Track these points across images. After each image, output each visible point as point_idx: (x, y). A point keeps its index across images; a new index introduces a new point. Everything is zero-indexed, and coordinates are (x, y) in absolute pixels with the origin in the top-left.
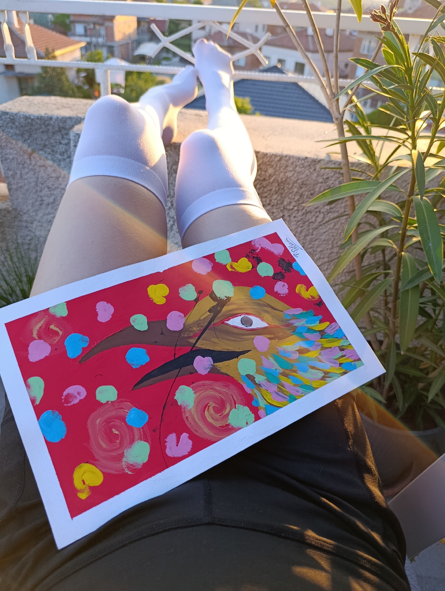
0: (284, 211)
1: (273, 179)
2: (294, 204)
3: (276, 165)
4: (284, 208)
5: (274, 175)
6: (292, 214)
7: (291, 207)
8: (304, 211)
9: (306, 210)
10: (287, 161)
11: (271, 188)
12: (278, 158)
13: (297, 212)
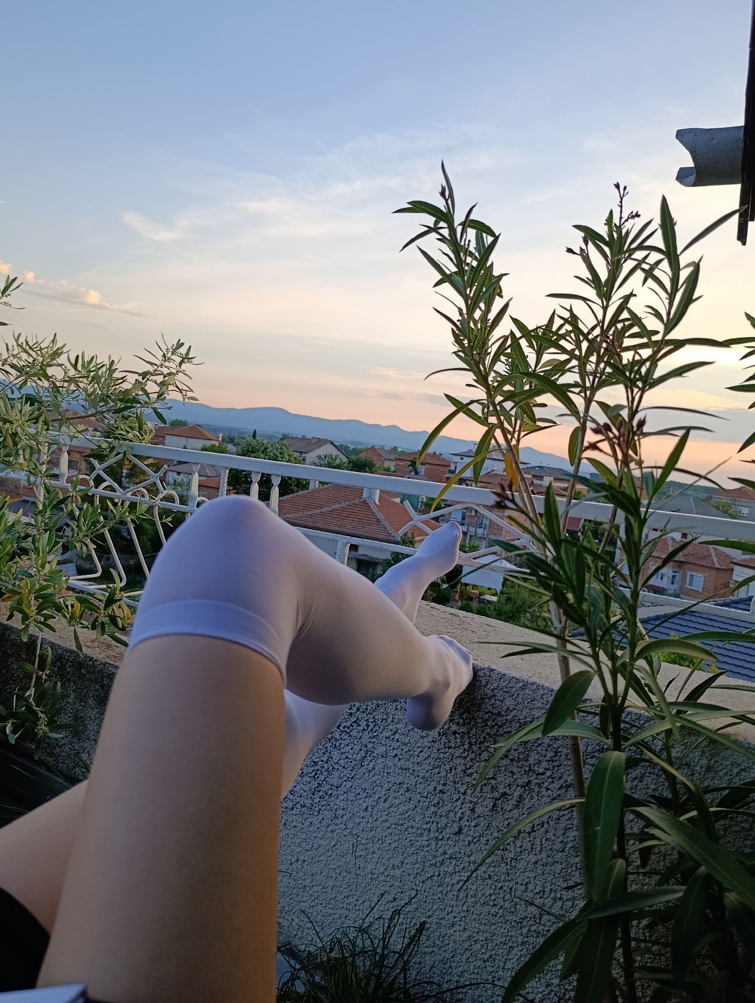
0: (531, 774)
1: (512, 714)
2: (545, 764)
3: (518, 695)
4: (530, 769)
5: (514, 709)
6: (543, 783)
7: (541, 770)
8: (562, 781)
9: (566, 781)
10: (534, 691)
11: (509, 729)
12: (521, 685)
13: (550, 780)
